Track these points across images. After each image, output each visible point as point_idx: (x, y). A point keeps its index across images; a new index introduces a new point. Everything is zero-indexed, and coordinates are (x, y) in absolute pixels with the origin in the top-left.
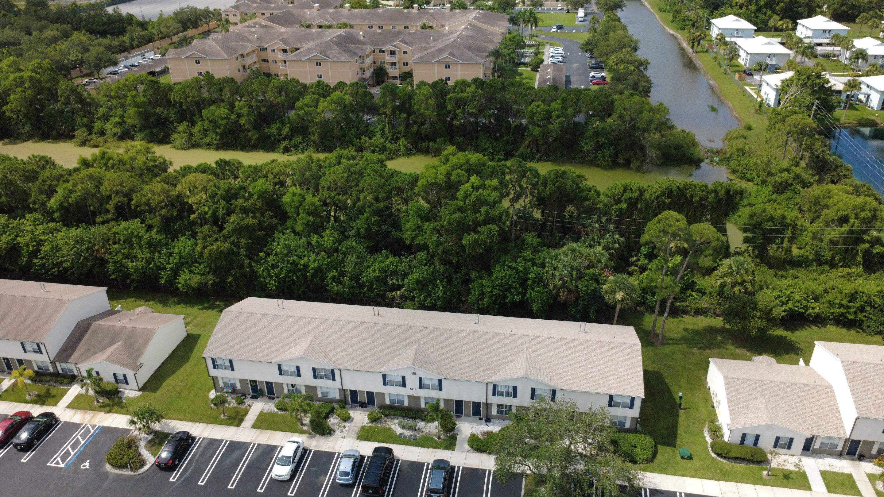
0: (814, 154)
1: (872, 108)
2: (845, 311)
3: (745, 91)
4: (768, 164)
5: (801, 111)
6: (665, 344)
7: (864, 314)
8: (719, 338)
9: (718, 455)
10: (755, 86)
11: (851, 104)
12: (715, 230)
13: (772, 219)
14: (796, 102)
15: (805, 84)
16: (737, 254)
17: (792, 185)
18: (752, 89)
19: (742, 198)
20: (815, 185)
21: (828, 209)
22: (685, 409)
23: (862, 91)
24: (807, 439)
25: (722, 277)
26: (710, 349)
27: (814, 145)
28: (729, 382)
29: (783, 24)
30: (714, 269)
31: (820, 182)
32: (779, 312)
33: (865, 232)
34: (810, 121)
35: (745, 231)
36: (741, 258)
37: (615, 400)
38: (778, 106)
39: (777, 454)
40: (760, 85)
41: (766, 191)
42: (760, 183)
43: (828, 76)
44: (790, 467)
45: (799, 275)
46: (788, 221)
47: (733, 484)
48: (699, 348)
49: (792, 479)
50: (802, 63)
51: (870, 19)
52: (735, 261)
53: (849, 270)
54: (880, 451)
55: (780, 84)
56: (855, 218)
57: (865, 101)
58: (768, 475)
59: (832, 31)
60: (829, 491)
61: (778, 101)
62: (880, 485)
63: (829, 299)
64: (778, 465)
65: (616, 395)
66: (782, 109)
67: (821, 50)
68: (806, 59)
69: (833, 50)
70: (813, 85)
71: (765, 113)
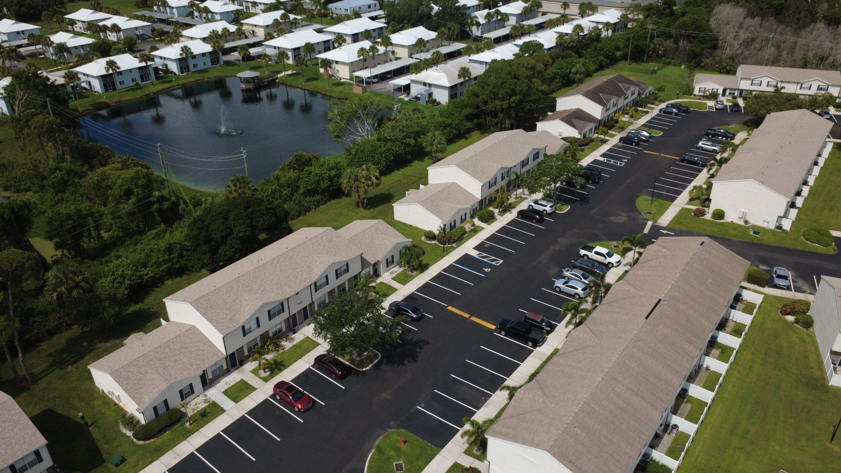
0: (73, 147)
1: (98, 92)
2: (170, 263)
4: (36, 168)
5: (38, 111)
6: (38, 380)
7: (185, 259)
8: (85, 344)
9: (144, 439)
11: (79, 94)
12: (20, 251)
13: (69, 217)
14: (28, 104)
15: (28, 86)
16: (56, 262)
17: (69, 180)
19: (30, 211)
20: (89, 173)
21: (111, 189)
22: (93, 424)
23: (82, 80)
24: (201, 376)
25: (54, 290)
26: (83, 358)
27: (68, 138)
28: (117, 375)
30: (44, 285)
31: (92, 168)
32: (122, 292)
33: (150, 195)
34: (52, 118)
35: (51, 239)
36: (61, 264)
37: (17, 467)
38: (14, 113)
39: (187, 404)
41: (49, 194)
42: (38, 189)
43: (45, 74)
44: (202, 406)
45: (121, 253)
46: (84, 212)
47: (170, 452)
48: (72, 365)
49: (208, 413)
50: (14, 67)
51: (53, 16)
52: (58, 270)
53: (155, 231)
54: (249, 350)
55: (3, 92)
56: (137, 188)
57: (89, 88)
58: (191, 424)
59: (25, 32)
60: (236, 402)
61: (11, 108)
62: (262, 373)
63: (154, 261)
64: (193, 412)
65: (16, 462)
66: (19, 115)
67: (25, 51)
68: (16, 62)
69: (36, 49)
70: (36, 85)
71: (5, 123)
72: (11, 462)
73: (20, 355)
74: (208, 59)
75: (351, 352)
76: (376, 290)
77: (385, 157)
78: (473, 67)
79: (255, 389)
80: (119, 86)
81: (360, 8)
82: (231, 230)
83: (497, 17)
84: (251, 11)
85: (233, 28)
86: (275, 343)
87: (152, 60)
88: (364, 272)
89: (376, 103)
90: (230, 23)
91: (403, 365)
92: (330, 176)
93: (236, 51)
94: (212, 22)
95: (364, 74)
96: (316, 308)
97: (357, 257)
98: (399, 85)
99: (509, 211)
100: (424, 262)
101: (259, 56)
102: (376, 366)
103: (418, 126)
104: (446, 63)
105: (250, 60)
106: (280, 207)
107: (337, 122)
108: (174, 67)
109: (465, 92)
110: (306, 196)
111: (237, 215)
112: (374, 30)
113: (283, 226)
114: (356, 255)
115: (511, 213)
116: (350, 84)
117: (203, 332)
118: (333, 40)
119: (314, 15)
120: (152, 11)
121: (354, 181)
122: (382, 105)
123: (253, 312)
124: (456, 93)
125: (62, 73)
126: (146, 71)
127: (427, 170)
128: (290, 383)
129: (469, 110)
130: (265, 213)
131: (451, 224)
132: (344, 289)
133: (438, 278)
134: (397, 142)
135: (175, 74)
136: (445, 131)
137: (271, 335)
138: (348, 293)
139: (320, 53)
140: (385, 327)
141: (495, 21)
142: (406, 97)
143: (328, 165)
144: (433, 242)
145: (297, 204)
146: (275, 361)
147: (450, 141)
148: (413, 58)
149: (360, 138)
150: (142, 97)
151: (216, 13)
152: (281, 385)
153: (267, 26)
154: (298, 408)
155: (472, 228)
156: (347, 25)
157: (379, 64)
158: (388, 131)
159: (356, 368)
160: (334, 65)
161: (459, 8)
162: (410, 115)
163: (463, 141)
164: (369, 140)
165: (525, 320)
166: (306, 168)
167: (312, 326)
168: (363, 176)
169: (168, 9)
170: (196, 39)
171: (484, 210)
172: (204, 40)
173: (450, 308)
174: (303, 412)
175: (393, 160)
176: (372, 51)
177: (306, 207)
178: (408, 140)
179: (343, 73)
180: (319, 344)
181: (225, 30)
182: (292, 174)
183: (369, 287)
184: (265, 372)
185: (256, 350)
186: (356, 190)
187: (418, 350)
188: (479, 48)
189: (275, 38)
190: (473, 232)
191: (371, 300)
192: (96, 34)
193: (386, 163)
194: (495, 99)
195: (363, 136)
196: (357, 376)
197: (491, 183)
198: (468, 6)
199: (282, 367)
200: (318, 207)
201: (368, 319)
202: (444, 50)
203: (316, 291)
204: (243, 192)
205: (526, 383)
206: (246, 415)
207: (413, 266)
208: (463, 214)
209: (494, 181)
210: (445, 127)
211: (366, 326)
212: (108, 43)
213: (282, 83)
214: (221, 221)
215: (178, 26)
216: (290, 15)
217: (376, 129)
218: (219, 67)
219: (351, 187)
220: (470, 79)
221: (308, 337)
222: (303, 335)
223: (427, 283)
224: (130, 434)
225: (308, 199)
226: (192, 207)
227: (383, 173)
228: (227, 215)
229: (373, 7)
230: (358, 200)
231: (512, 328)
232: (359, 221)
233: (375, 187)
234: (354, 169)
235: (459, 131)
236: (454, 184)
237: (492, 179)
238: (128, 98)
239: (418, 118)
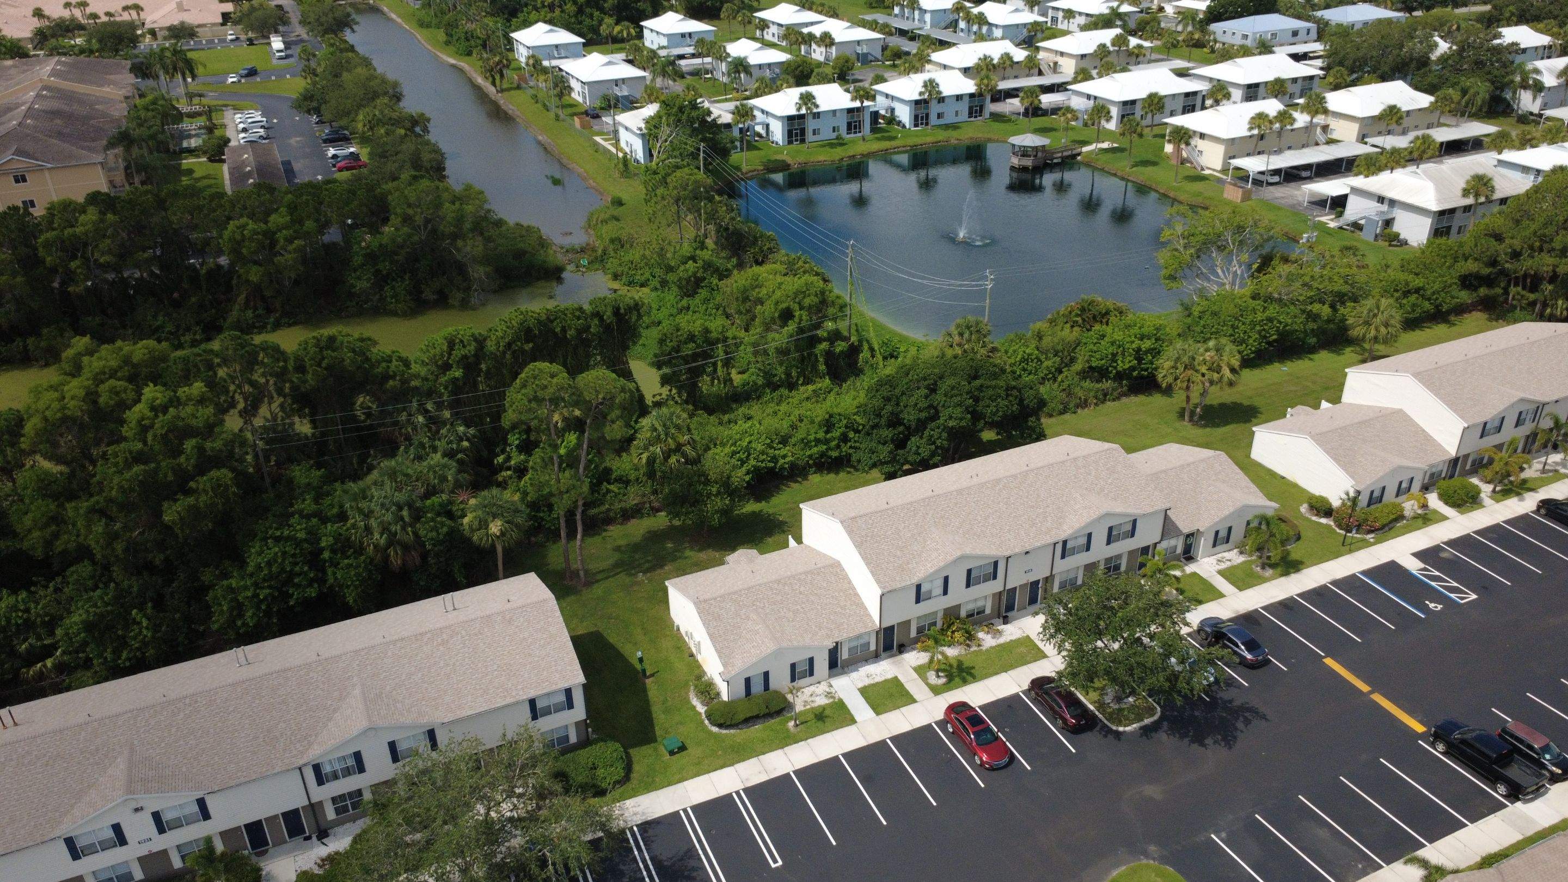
0: (721, 226)
1: (777, 143)
2: (825, 447)
3: (596, 144)
4: (662, 253)
5: (685, 163)
6: (594, 583)
7: (849, 444)
8: (669, 545)
9: (720, 726)
10: (608, 133)
12: (614, 375)
13: (691, 338)
14: (674, 150)
15: (679, 121)
16: (658, 405)
17: (705, 279)
18: (606, 140)
19: (640, 316)
20: (735, 272)
21: (762, 304)
22: (652, 675)
23: (758, 120)
24: (830, 650)
25: (646, 448)
26: (662, 567)
27: (717, 211)
28: (704, 608)
29: (622, 31)
30: (631, 439)
31: (740, 266)
32: (740, 476)
33: (818, 326)
34: (701, 175)
35: (659, 367)
36: (664, 410)
37: (540, 705)
38: (651, 161)
39: (798, 689)
40: (616, 132)
41: (671, 296)
42: (659, 286)
43: (706, 105)
44: (821, 701)
45: (752, 413)
46: (714, 335)
47: (754, 761)
48: (645, 572)
49: (828, 717)
50: (666, 88)
51: (738, 12)
52: (658, 417)
53: (814, 387)
54: (920, 630)
55: (643, 126)
56: (800, 309)
57: (765, 135)
58: (796, 725)
59: (693, 35)
60: (878, 713)
61: (649, 154)
62: (932, 677)
63: (800, 437)
64: (805, 706)
65: (539, 697)
66: (657, 164)
67: (686, 66)
68: (670, 82)
69: (703, 64)
70: (691, 121)
71: (635, 175)
72: (532, 694)
73: (579, 536)
74: (964, 107)
75: (1103, 689)
76: (1181, 586)
77: (1259, 332)
78: (1503, 176)
79: (914, 701)
80: (810, 137)
81: (1274, 35)
82: (937, 412)
84: (1060, 26)
85: (1020, 55)
86: (968, 632)
87: (873, 98)
88: (1164, 545)
89: (1266, 222)
90: (1017, 45)
91: (1202, 744)
92: (1138, 350)
93: (1017, 96)
94: (986, 40)
95: (1254, 164)
96: (1056, 589)
97: (1156, 512)
98: (1320, 194)
99: (1518, 494)
100: (1294, 556)
101: (1055, 110)
102: (1146, 731)
103: (1346, 283)
104: (1441, 162)
105: (1038, 116)
106: (1031, 388)
107: (1176, 250)
108: (904, 114)
109: (1471, 228)
110: (1085, 378)
111: (953, 388)
112: (1295, 80)
113: (1030, 424)
114: (1156, 508)
115: (1522, 500)
116: (1219, 180)
117: (850, 576)
118: (1204, 93)
119: (1178, 41)
120: (889, 15)
121: (1186, 368)
122: (1277, 229)
123: (942, 564)
124: (1449, 228)
125: (731, 106)
126: (859, 116)
127: (1346, 375)
128: (978, 709)
129: (1471, 266)
130: (1003, 394)
131: (1372, 492)
132: (1117, 568)
133: (1319, 595)
134: (1292, 307)
135: (904, 126)
136: (1404, 301)
137: (963, 614)
138: (1124, 576)
139: (1172, 114)
140: (1182, 661)
142: (1332, 220)
143: (1140, 328)
144: (1324, 521)
145: (1064, 390)
146: (960, 664)
147: (1411, 324)
148: (1366, 143)
149: (1215, 288)
150: (842, 160)
151: (997, 26)
152: (959, 709)
153: (1083, 56)
154: (981, 759)
155: (1420, 512)
156: (1240, 66)
157: (1290, 148)
158: (1277, 283)
159: (1106, 722)
160: (1196, 141)
161: (1498, 50)
162: (1333, 256)
163: (1441, 329)
164: (1233, 294)
165: (1500, 735)
166: (1097, 327)
167: (1041, 618)
168: (1205, 362)
169: (917, 12)
170: (953, 68)
171: (1457, 481)
172: (966, 71)
173: (1329, 661)
174: (988, 769)
175: (1275, 341)
176: (1281, 121)
177: (1080, 398)
178: (1316, 307)
179: (1211, 158)
180: (1045, 656)
181: (1007, 57)
182: (1069, 334)
183: (1167, 575)
184: (938, 676)
185: (931, 632)
186: (1185, 385)
187: (1240, 725)
188: (1529, 137)
189: (1093, 79)
190: (1420, 521)
191: (1167, 601)
192: (794, 47)
193: (1260, 344)
194: (1541, 250)
195: (1224, 284)
196: (1105, 736)
197: (1488, 426)
198: (1522, 46)
199: (969, 678)
200: (1103, 402)
201: (1152, 637)
202: (1443, 135)
203: (1063, 557)
204: (973, 349)
205: (1470, 868)
206: (888, 741)
207: (1269, 558)
208: (1405, 477)
209: (1497, 423)
210: (1407, 294)
211: (1145, 648)
212: (810, 64)
213: (1087, 165)
214: (924, 391)
215: (928, 44)
216: (1130, 38)
217: (1252, 276)
218: (979, 123)
219: (1176, 379)
220: (1489, 201)
221: (1028, 637)
222: (1020, 631)
223: (1292, 599)
224: (701, 709)
225: (1087, 384)
226: (880, 358)
227: (1247, 363)
228: (935, 384)
229: (1302, 35)
230: (1184, 405)
231: (1463, 741)
232: (1178, 446)
233: (1226, 387)
234: (1191, 346)
235: (1437, 307)
236: (1400, 412)
237: (1493, 419)
238: (821, 158)
239: (1350, 267)
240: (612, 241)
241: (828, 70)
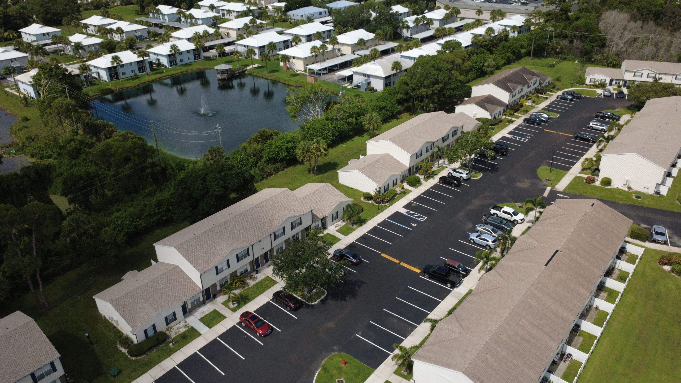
0: (84, 123)
1: (105, 81)
2: (159, 216)
3: (6, 92)
4: (55, 140)
5: (59, 95)
6: (54, 307)
7: (171, 212)
8: (91, 279)
9: (136, 356)
10: (12, 86)
11: (90, 82)
12: (43, 204)
13: (80, 178)
14: (51, 90)
15: (51, 75)
16: (69, 214)
17: (81, 149)
18: (12, 89)
19: (50, 173)
20: (97, 143)
21: (114, 156)
22: (96, 343)
23: (93, 71)
24: (182, 306)
25: (68, 235)
26: (89, 290)
27: (81, 117)
28: (116, 304)
29: (8, 35)
30: (59, 232)
31: (99, 140)
32: (120, 238)
33: (145, 161)
34: (69, 100)
35: (66, 196)
36: (74, 215)
37: (37, 375)
38: (40, 97)
39: (171, 328)
40: (17, 85)
41: (65, 160)
42: (57, 157)
43: (64, 66)
44: (183, 330)
45: (120, 208)
46: (92, 175)
47: (157, 367)
48: (81, 295)
49: (187, 336)
50: (40, 61)
51: (71, 21)
52: (71, 220)
53: (148, 190)
54: (221, 286)
55: (32, 80)
56: (134, 156)
57: (98, 78)
58: (173, 345)
59: (49, 34)
60: (210, 328)
61: (38, 93)
62: (231, 305)
63: (146, 214)
64: (176, 334)
65: (35, 371)
66: (44, 98)
67: (49, 49)
68: (42, 57)
69: (58, 47)
70: (57, 75)
71: (33, 104)
72: (31, 371)
73: (41, 286)
74: (191, 55)
75: (302, 289)
76: (324, 240)
77: (332, 133)
78: (403, 61)
79: (225, 317)
80: (121, 76)
81: (313, 15)
82: (208, 190)
83: (424, 21)
84: (226, 17)
85: (211, 31)
86: (242, 281)
87: (148, 55)
88: (314, 225)
89: (325, 89)
90: (209, 27)
91: (345, 300)
92: (287, 148)
93: (214, 49)
94: (195, 25)
95: (316, 67)
96: (275, 253)
97: (308, 212)
98: (343, 76)
99: (432, 177)
100: (363, 218)
101: (232, 53)
102: (322, 301)
103: (359, 109)
104: (382, 58)
105: (225, 56)
106: (247, 172)
107: (293, 105)
108: (165, 61)
109: (397, 82)
110: (268, 164)
111: (213, 178)
112: (324, 32)
113: (249, 187)
115: (434, 179)
116: (304, 75)
117: (185, 271)
118: (291, 40)
119: (276, 20)
120: (148, 17)
121: (307, 152)
122: (330, 91)
123: (224, 255)
124: (390, 83)
125: (78, 66)
126: (143, 64)
127: (366, 144)
128: (253, 313)
129: (400, 96)
130: (235, 176)
131: (385, 187)
132: (298, 238)
133: (374, 231)
134: (341, 121)
135: (166, 67)
136: (381, 113)
137: (238, 274)
138: (301, 242)
139: (280, 50)
140: (330, 270)
141: (422, 25)
142: (349, 85)
143: (286, 139)
144: (370, 202)
145: (261, 170)
146: (242, 295)
147: (385, 121)
148: (355, 54)
149: (311, 118)
150: (139, 85)
151: (198, 19)
152: (246, 315)
153: (239, 29)
154: (259, 333)
155: (402, 191)
156: (302, 28)
157: (328, 59)
158: (334, 112)
159: (307, 302)
160: (292, 60)
161: (392, 14)
162: (352, 99)
163: (395, 121)
164: (319, 119)
165: (444, 266)
166: (268, 141)
167: (272, 267)
168: (314, 148)
169: (161, 16)
170: (182, 39)
171: (412, 177)
172: (189, 40)
173: (383, 255)
174: (263, 337)
175: (338, 135)
176: (322, 49)
177: (268, 172)
178: (350, 120)
179: (299, 66)
180: (277, 283)
181: (206, 32)
182: (257, 146)
183: (318, 237)
184: (233, 304)
185: (226, 286)
186: (308, 159)
187: (357, 288)
188: (409, 46)
189: (245, 38)
190: (403, 194)
191: (320, 247)
192: (104, 35)
193: (333, 137)
194: (421, 87)
195: (314, 116)
196: (308, 308)
197: (418, 154)
198: (400, 13)
199: (247, 301)
200: (278, 172)
201: (317, 263)
202: (381, 48)
203: (275, 239)
204: (218, 160)
205: (445, 317)
206: (217, 338)
207: (354, 220)
208: (394, 179)
209: (420, 153)
210: (381, 110)
211: (315, 268)
212: (114, 43)
213: (250, 74)
214: (200, 182)
215: (169, 29)
216: (257, 20)
217: (325, 111)
218: (200, 62)
219: (304, 157)
220: (401, 71)
221: (268, 276)
222: (264, 275)
223: (365, 235)
224: (125, 351)
225: (269, 166)
226: (177, 171)
227: (331, 146)
228: (205, 178)
229: (323, 14)
230: (309, 167)
231: (434, 272)
232: (310, 184)
233: (324, 157)
234: (307, 143)
235: (392, 113)
236: (388, 155)
237: (419, 151)
238: (129, 85)
239: (359, 102)
240: (27, 139)
241: (124, 45)
